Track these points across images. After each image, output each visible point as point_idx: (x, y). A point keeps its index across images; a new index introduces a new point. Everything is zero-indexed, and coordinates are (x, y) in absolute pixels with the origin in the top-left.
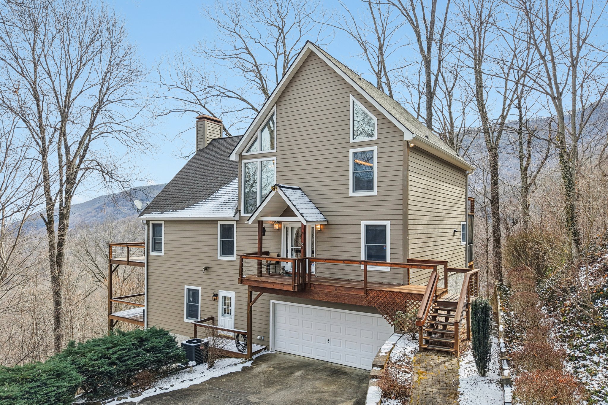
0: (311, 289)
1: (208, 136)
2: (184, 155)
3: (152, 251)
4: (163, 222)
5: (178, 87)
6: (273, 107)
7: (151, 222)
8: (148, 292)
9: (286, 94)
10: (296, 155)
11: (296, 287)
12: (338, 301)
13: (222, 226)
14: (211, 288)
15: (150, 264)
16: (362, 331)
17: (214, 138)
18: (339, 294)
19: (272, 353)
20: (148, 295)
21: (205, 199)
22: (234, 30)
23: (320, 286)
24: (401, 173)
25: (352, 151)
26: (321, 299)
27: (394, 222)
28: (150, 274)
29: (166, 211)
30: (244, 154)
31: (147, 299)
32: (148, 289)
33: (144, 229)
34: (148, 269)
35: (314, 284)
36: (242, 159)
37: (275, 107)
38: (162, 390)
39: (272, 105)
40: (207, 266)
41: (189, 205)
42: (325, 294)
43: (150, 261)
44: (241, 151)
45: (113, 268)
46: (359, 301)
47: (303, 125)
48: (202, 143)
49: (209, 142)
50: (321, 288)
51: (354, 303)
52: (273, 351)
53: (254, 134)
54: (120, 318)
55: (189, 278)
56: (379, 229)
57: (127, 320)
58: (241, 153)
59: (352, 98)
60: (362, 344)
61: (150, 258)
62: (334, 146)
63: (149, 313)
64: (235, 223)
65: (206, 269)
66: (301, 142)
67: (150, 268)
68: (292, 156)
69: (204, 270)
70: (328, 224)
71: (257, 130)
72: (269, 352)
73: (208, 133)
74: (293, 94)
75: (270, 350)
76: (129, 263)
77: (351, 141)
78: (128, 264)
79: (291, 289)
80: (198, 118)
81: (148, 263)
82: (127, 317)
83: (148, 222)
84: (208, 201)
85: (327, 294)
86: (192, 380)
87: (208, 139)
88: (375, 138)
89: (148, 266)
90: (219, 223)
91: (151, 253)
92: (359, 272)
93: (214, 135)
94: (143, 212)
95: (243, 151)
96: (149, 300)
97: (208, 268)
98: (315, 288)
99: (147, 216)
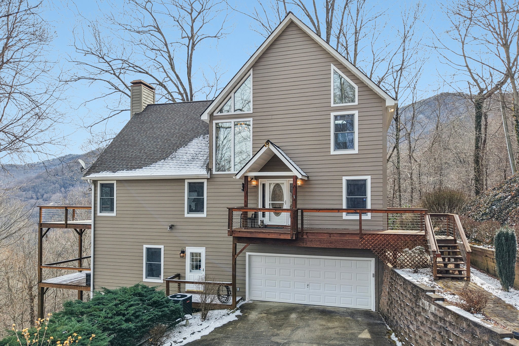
0: (304, 237)
1: (144, 101)
2: (86, 125)
3: (100, 212)
4: (115, 182)
5: (93, 54)
6: (249, 71)
7: (99, 183)
8: (94, 254)
9: (263, 60)
10: (273, 117)
11: (294, 235)
12: (332, 246)
13: (190, 184)
14: (176, 245)
15: (96, 226)
16: (342, 274)
17: (148, 103)
18: (333, 240)
19: (249, 302)
20: (94, 258)
21: (164, 159)
22: (145, 7)
23: (313, 234)
24: (381, 134)
25: (333, 114)
26: (315, 246)
27: (375, 177)
28: (96, 236)
29: (118, 170)
30: (215, 114)
31: (94, 261)
32: (94, 251)
33: (90, 189)
34: (94, 231)
35: (307, 233)
36: (213, 119)
37: (251, 72)
38: (177, 343)
39: (249, 69)
40: (172, 224)
41: (146, 165)
42: (319, 241)
43: (96, 222)
44: (212, 111)
45: (43, 233)
46: (354, 245)
47: (282, 89)
48: (139, 107)
49: (145, 107)
50: (314, 236)
51: (349, 248)
52: (250, 301)
53: (227, 96)
54: (54, 285)
55: (149, 237)
56: (360, 183)
57: (65, 286)
58: (213, 113)
59: (333, 67)
60: (342, 286)
61: (97, 219)
62: (315, 109)
63: (96, 277)
64: (205, 182)
65: (171, 227)
66: (279, 105)
67: (96, 229)
68: (270, 117)
69: (169, 228)
70: (309, 180)
71: (231, 92)
72: (246, 302)
73: (144, 99)
74: (272, 59)
75: (247, 300)
76: (68, 225)
77: (332, 105)
78: (66, 227)
79: (289, 237)
80: (132, 83)
81: (94, 224)
82: (64, 283)
83: (95, 182)
84: (169, 160)
85: (320, 241)
86: (200, 332)
87: (144, 104)
88: (356, 103)
89: (94, 227)
90: (186, 182)
91: (99, 214)
92: (340, 222)
93: (148, 101)
94: (88, 172)
95: (214, 111)
96: (96, 263)
97: (173, 226)
98: (307, 236)
99: (94, 176)
